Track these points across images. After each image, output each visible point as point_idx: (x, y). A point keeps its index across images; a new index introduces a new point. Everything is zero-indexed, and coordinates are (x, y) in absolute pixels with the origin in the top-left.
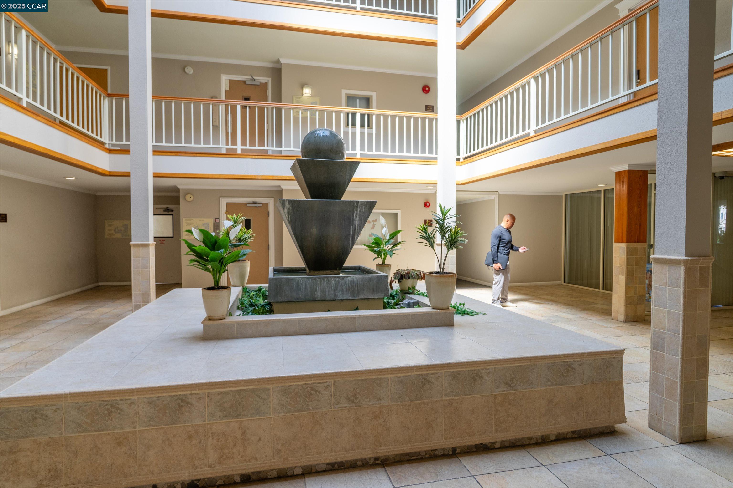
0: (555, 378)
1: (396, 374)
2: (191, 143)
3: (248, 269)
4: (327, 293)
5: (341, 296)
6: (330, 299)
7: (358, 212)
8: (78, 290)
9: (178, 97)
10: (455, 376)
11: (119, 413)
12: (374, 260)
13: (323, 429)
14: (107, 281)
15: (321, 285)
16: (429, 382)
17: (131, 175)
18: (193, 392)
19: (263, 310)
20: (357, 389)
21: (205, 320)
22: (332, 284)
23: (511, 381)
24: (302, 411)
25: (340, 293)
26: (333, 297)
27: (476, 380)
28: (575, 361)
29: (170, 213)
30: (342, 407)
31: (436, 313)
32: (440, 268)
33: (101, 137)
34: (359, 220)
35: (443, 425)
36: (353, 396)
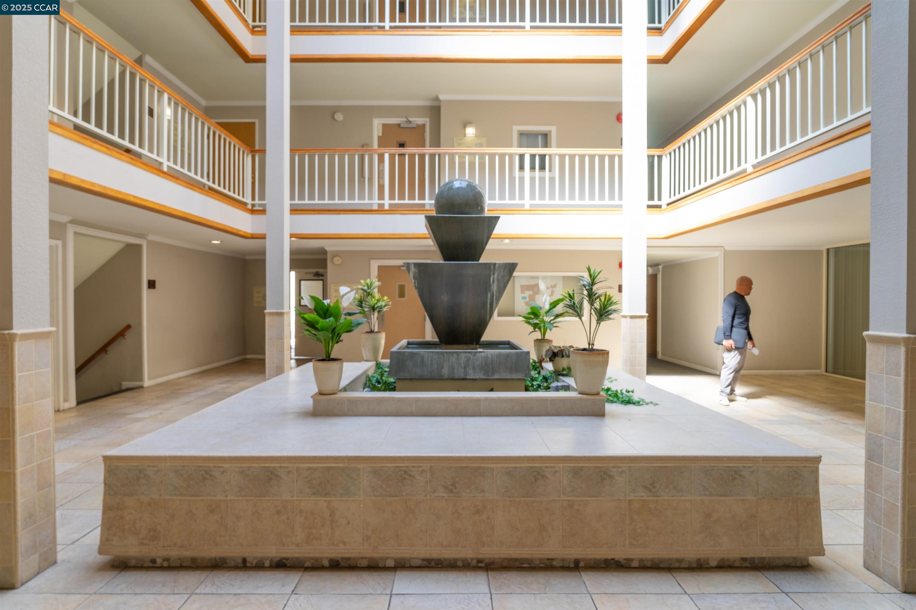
0: (715, 486)
1: (502, 463)
2: (344, 199)
3: (383, 342)
4: (456, 371)
5: (472, 374)
6: (459, 377)
7: (496, 275)
8: (224, 362)
9: (321, 149)
10: (576, 472)
11: (213, 480)
12: (531, 335)
13: (417, 519)
14: (254, 354)
15: (449, 361)
16: (543, 476)
17: (267, 237)
18: (283, 465)
19: (385, 387)
20: (456, 477)
21: (315, 394)
22: (462, 361)
23: (652, 484)
24: (394, 497)
25: (471, 371)
26: (462, 376)
27: (604, 479)
28: (744, 467)
29: (321, 278)
30: (439, 497)
31: (581, 400)
32: (589, 344)
33: (243, 197)
34: (498, 286)
35: (561, 531)
36: (452, 485)
